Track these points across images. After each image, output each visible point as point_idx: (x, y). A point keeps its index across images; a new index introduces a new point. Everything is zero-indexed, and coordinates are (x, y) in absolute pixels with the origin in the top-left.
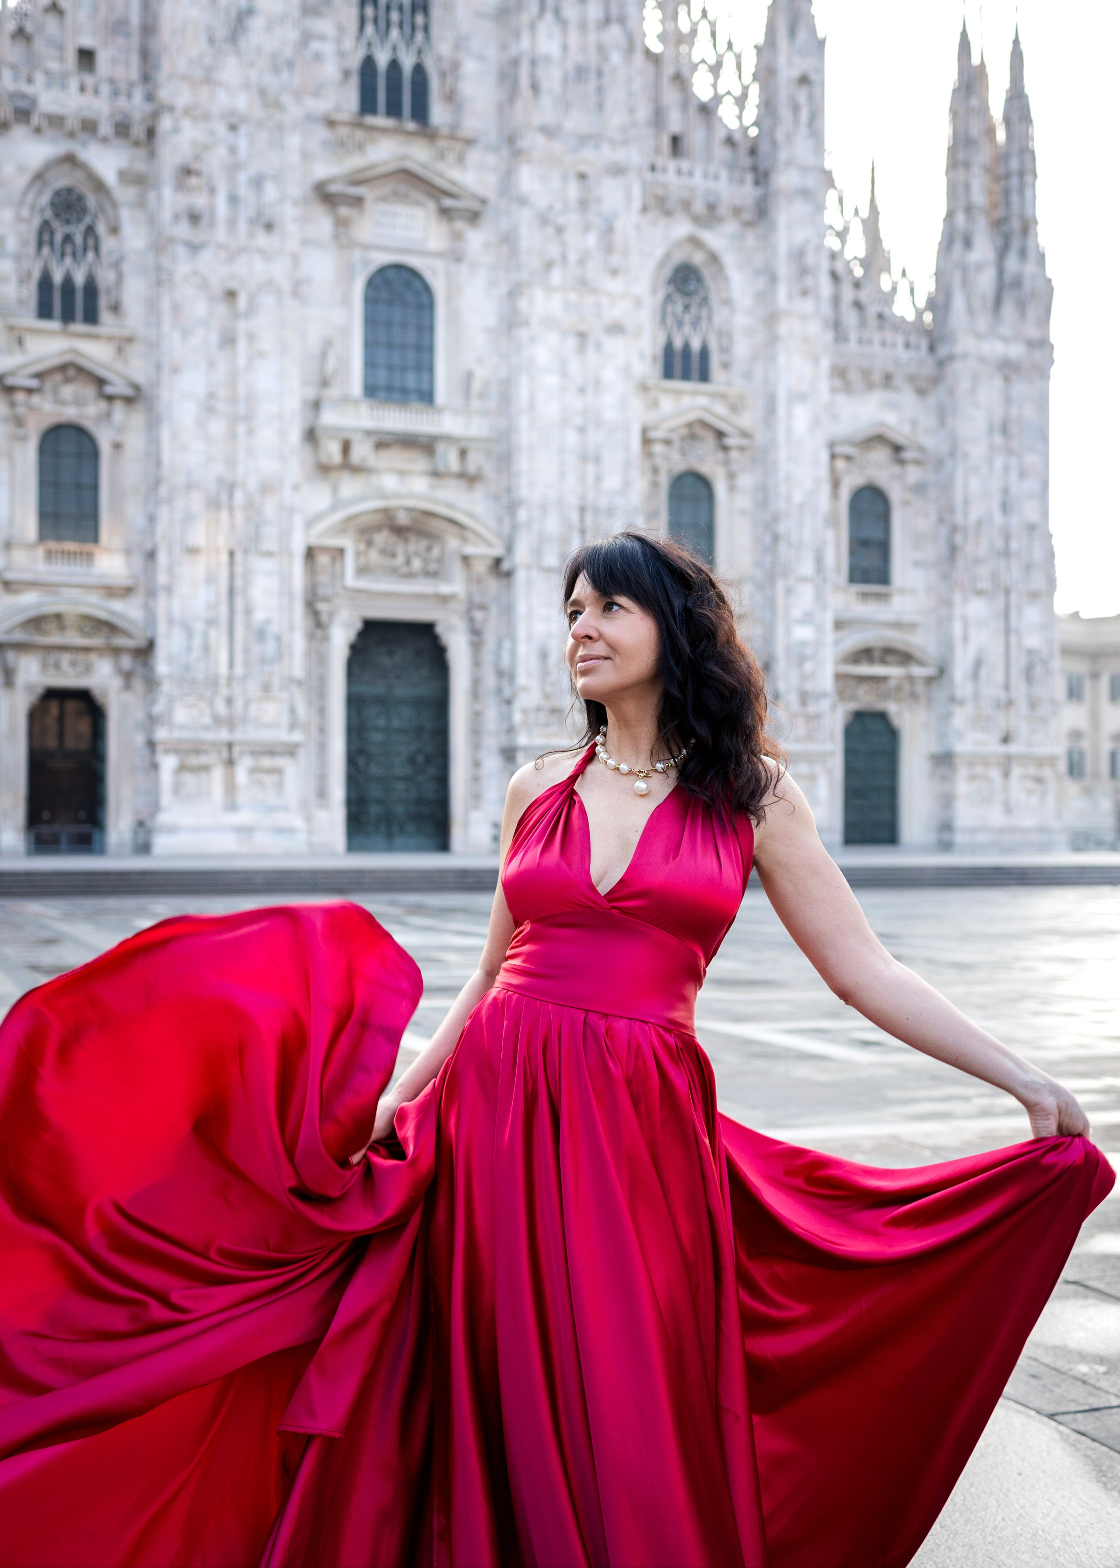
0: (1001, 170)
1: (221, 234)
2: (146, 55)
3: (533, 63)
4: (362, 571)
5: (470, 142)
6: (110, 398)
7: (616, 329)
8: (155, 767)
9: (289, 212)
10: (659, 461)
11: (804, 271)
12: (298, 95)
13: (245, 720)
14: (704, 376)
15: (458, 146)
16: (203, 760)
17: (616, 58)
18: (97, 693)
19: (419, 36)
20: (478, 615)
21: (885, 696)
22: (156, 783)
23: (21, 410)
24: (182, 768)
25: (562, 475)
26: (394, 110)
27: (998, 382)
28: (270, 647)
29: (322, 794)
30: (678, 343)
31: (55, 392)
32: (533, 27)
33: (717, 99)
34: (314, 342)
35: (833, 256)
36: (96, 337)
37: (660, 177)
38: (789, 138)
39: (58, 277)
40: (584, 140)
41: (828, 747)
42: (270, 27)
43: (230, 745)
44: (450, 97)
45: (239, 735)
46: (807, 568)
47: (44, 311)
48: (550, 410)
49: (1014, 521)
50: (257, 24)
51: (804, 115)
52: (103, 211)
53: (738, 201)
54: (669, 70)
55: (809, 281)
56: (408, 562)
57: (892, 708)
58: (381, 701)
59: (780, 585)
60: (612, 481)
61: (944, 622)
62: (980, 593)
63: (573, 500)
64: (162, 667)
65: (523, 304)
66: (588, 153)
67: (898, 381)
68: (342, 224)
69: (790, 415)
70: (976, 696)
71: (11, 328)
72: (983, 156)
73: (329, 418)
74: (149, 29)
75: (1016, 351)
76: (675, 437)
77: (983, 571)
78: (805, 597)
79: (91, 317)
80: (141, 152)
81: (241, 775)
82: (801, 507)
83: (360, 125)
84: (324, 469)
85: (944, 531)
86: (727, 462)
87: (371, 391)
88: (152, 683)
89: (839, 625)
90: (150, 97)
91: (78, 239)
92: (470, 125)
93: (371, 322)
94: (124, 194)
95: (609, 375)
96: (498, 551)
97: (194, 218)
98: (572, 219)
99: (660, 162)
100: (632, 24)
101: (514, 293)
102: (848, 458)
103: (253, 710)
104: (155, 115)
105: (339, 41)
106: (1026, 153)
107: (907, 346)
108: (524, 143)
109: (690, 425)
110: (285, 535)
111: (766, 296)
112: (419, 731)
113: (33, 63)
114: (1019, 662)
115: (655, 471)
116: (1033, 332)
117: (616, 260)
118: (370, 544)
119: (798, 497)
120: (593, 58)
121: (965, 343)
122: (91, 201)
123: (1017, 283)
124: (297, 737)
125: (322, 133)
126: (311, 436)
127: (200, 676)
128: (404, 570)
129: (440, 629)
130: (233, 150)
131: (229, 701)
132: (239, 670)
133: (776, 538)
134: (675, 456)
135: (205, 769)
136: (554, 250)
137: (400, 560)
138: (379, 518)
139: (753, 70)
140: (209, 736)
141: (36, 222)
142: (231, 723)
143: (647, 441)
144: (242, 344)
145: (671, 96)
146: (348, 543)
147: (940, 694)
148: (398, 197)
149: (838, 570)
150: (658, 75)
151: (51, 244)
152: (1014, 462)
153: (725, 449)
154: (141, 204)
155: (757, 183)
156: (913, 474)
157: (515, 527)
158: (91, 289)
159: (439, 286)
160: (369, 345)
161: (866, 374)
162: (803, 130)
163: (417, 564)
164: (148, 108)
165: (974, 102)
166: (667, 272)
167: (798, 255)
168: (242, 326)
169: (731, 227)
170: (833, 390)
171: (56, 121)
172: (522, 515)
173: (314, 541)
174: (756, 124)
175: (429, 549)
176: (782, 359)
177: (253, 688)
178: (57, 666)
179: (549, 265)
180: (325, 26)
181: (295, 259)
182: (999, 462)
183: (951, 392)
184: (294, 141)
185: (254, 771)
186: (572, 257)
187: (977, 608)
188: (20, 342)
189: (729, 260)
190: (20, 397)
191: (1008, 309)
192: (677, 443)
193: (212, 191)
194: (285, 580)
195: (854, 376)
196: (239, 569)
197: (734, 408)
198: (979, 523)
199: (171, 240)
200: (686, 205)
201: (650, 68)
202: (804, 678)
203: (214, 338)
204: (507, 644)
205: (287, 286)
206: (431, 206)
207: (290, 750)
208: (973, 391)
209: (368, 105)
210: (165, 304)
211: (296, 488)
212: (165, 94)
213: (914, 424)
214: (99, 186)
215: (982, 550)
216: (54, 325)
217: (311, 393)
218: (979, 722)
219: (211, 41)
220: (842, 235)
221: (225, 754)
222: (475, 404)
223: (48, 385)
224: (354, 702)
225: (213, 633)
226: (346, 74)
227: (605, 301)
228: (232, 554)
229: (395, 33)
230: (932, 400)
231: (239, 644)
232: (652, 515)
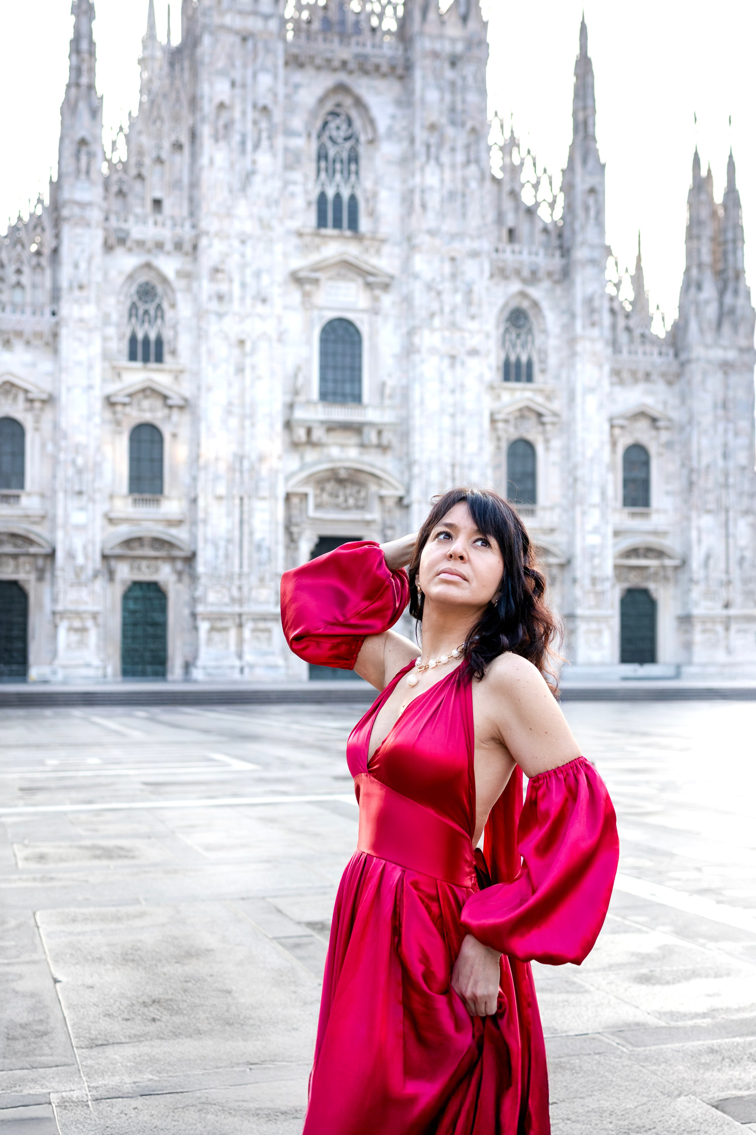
0: (721, 239)
1: (236, 306)
2: (191, 200)
3: (423, 191)
4: (318, 506)
5: (383, 241)
6: (170, 407)
7: (474, 352)
8: (196, 628)
9: (275, 292)
10: (501, 433)
11: (592, 311)
12: (281, 220)
13: (249, 599)
14: (529, 379)
15: (376, 244)
16: (224, 624)
17: (474, 185)
18: (162, 584)
19: (353, 177)
20: (389, 533)
21: (647, 579)
22: (197, 638)
23: (119, 416)
24: (212, 629)
25: (441, 445)
26: (337, 224)
27: (720, 375)
28: (264, 555)
30: (513, 358)
31: (139, 404)
32: (422, 169)
33: (537, 204)
34: (290, 368)
35: (612, 299)
36: (162, 371)
37: (501, 256)
38: (583, 228)
39: (140, 336)
40: (454, 237)
41: (610, 612)
42: (265, 181)
43: (240, 615)
44: (372, 213)
45: (245, 609)
46: (595, 498)
47: (133, 357)
48: (433, 404)
49: (731, 464)
50: (257, 179)
51: (592, 213)
52: (166, 294)
53: (550, 268)
54: (506, 188)
55: (596, 317)
56: (346, 501)
57: (651, 586)
59: (578, 510)
60: (472, 447)
61: (685, 531)
62: (708, 512)
63: (447, 460)
64: (201, 568)
65: (416, 340)
66: (457, 245)
67: (654, 376)
68: (306, 295)
69: (584, 402)
70: (707, 578)
71: (114, 368)
72: (708, 232)
73: (299, 414)
74: (194, 184)
75: (731, 355)
76: (511, 418)
77: (711, 497)
78: (594, 517)
79: (159, 359)
80: (189, 259)
81: (247, 633)
82: (592, 460)
83: (318, 235)
84: (295, 445)
85: (685, 472)
86: (544, 432)
87: (324, 396)
88: (194, 578)
89: (617, 533)
90: (194, 226)
91: (152, 312)
92: (384, 230)
93: (324, 354)
94: (178, 284)
95: (469, 381)
96: (401, 492)
97: (220, 298)
98: (447, 286)
99: (501, 246)
100: (483, 163)
101: (411, 333)
102: (622, 427)
103: (254, 593)
104: (198, 237)
105: (305, 184)
106: (738, 228)
107: (660, 354)
108: (417, 241)
109: (520, 410)
110: (273, 487)
111: (568, 327)
113: (127, 209)
114: (734, 556)
115: (499, 439)
116: (743, 342)
117: (474, 310)
118: (323, 490)
119: (589, 453)
120: (460, 186)
121: (697, 351)
122: (160, 289)
123: (732, 311)
125: (295, 241)
126: (288, 425)
127: (223, 573)
128: (344, 505)
130: (243, 255)
131: (240, 588)
132: (246, 569)
133: (576, 480)
134: (511, 429)
135: (226, 629)
136: (435, 306)
137: (341, 499)
138: (329, 474)
139: (560, 185)
140: (228, 609)
141: (128, 304)
142: (240, 602)
143: (493, 421)
144: (248, 372)
145: (508, 204)
146: (310, 490)
147: (683, 577)
148: (340, 277)
149: (616, 498)
150: (500, 192)
151: (137, 316)
152: (731, 426)
153: (543, 424)
154: (189, 289)
155: (563, 256)
156: (665, 436)
157: (411, 478)
158: (159, 342)
159: (365, 330)
160: (323, 368)
161: (634, 374)
162: (592, 222)
163: (351, 501)
164: (193, 233)
165: (703, 197)
166: (506, 314)
167: (589, 301)
168: (248, 361)
169: (546, 284)
170: (612, 384)
171: (141, 243)
172: (416, 470)
173: (290, 490)
174: (562, 218)
175: (359, 492)
176: (579, 367)
177: (254, 580)
178: (139, 568)
179: (432, 315)
180: (297, 176)
181: (279, 319)
182: (721, 427)
183: (689, 383)
184: (279, 248)
185: (254, 630)
186: (447, 309)
187: (707, 521)
188: (119, 375)
189: (545, 305)
190: (119, 408)
191: (726, 328)
192: (512, 422)
193: (231, 281)
194: (273, 513)
195: (625, 375)
196: (246, 508)
197: (549, 398)
198: (708, 467)
199: (207, 312)
200: (518, 272)
201: (495, 188)
202: (594, 568)
203: (232, 369)
205: (274, 336)
206: (360, 281)
207: (274, 619)
208: (703, 381)
209: (322, 222)
210: (203, 349)
211: (279, 457)
212: (204, 224)
213: (665, 403)
214: (164, 280)
215: (710, 484)
216: (138, 364)
217: (288, 399)
218: (708, 594)
219: (231, 191)
220: (617, 286)
221: (237, 621)
222: (387, 402)
223: (135, 400)
225: (230, 547)
226: (309, 204)
227: (467, 335)
228: (241, 499)
229: (338, 177)
230: (677, 388)
231: (246, 554)
232: (496, 467)
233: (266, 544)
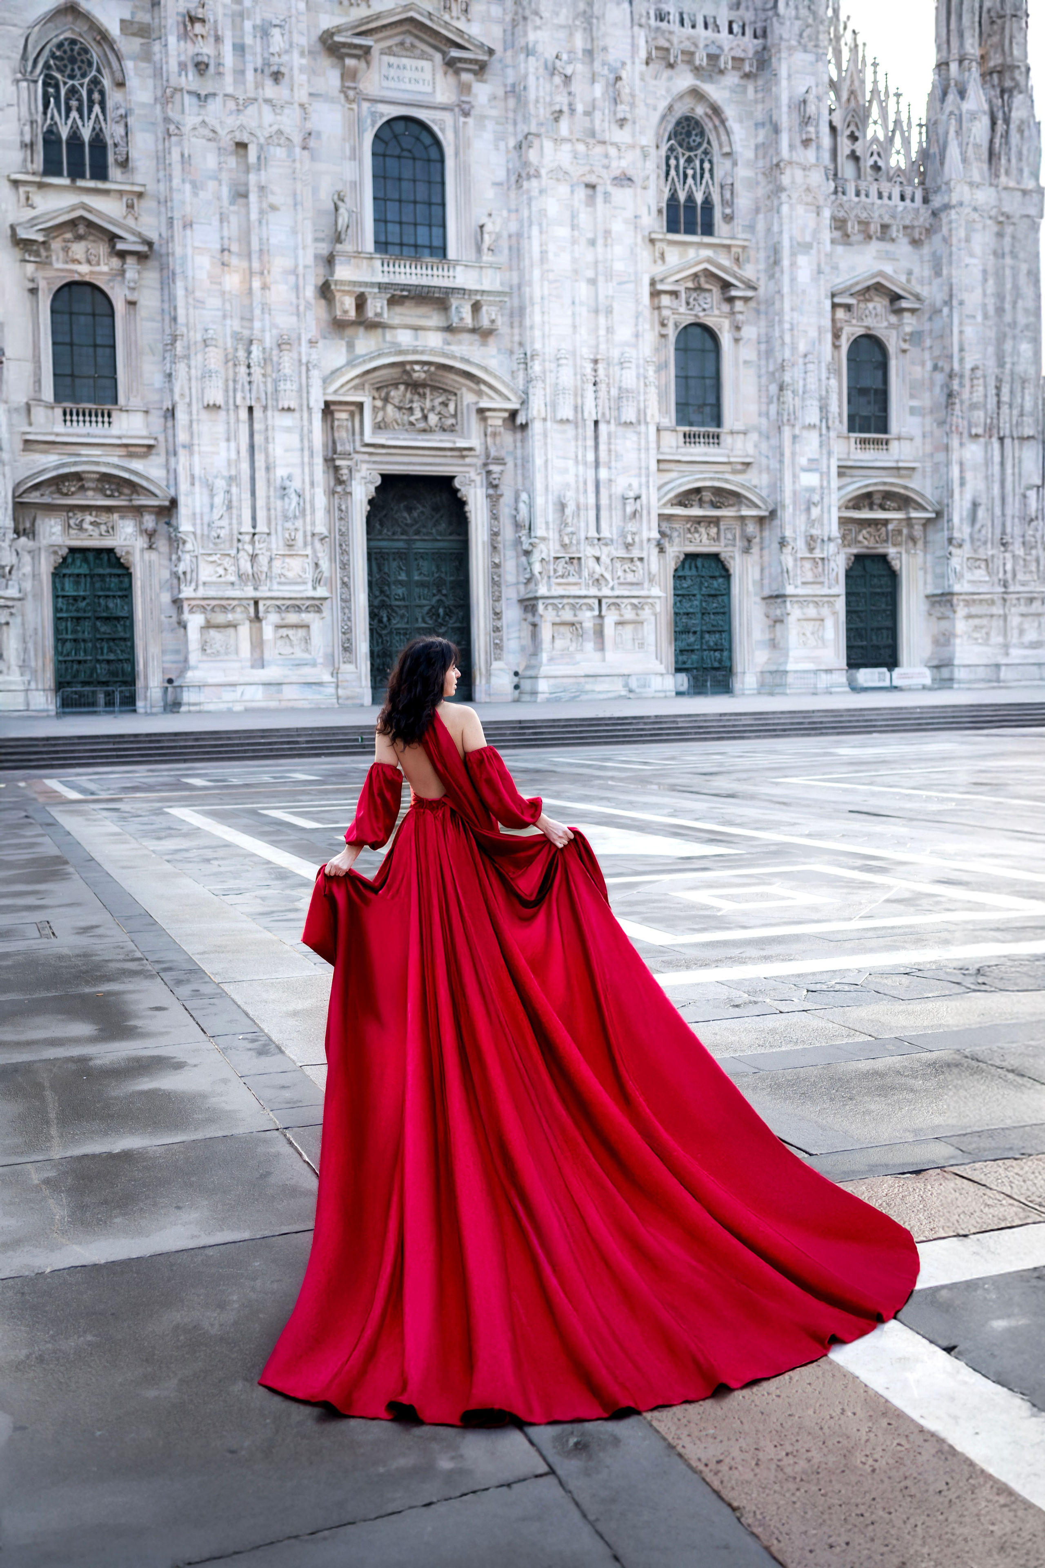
1: (228, 84)
4: (381, 426)
6: (123, 254)
7: (625, 180)
8: (183, 625)
9: (296, 64)
10: (666, 313)
11: (807, 121)
13: (269, 576)
14: (709, 229)
16: (230, 617)
18: (121, 552)
20: (495, 468)
21: (886, 540)
22: (184, 641)
24: (209, 626)
25: (575, 328)
27: (992, 231)
28: (293, 503)
29: (347, 648)
30: (682, 197)
31: (66, 248)
34: (326, 196)
36: (105, 192)
39: (65, 132)
41: (833, 590)
43: (256, 602)
45: (264, 591)
46: (813, 417)
47: (53, 167)
48: (561, 262)
52: (107, 63)
53: (740, 53)
55: (811, 131)
56: (425, 417)
57: (891, 551)
58: (401, 555)
59: (788, 434)
60: (624, 333)
61: (943, 467)
62: (975, 437)
63: (586, 352)
64: (185, 525)
65: (533, 157)
67: (895, 232)
68: (349, 76)
69: (793, 264)
70: (974, 537)
71: (18, 184)
75: (1009, 199)
76: (681, 288)
78: (811, 445)
79: (100, 172)
81: (268, 631)
82: (805, 356)
84: (339, 325)
85: (942, 378)
87: (382, 245)
88: (175, 542)
89: (844, 471)
91: (84, 93)
93: (379, 177)
94: (127, 45)
95: (617, 227)
96: (514, 404)
97: (201, 68)
98: (579, 69)
101: (523, 145)
102: (848, 307)
103: (277, 566)
109: (696, 276)
110: (304, 390)
111: (769, 147)
112: (439, 584)
115: (664, 323)
116: (1027, 182)
117: (624, 111)
118: (387, 400)
119: (802, 348)
121: (960, 192)
122: (96, 53)
124: (321, 592)
126: (325, 291)
128: (422, 425)
129: (457, 483)
131: (253, 557)
132: (261, 527)
133: (781, 388)
134: (683, 308)
135: (234, 626)
136: (562, 100)
137: (418, 415)
138: (394, 372)
140: (237, 594)
141: (41, 77)
142: (255, 580)
143: (656, 293)
144: (254, 197)
146: (367, 398)
147: (938, 536)
148: (403, 48)
149: (840, 418)
151: (57, 98)
153: (731, 300)
154: (146, 55)
155: (757, 37)
156: (910, 323)
157: (529, 381)
158: (99, 145)
159: (449, 139)
160: (380, 200)
161: (864, 224)
163: (433, 419)
166: (671, 125)
167: (801, 105)
168: (254, 180)
169: (732, 79)
170: (835, 242)
172: (536, 367)
173: (330, 398)
175: (445, 404)
176: (785, 209)
177: (276, 544)
178: (80, 527)
179: (558, 116)
181: (305, 111)
183: (946, 241)
185: (280, 626)
186: (581, 107)
187: (974, 452)
188: (28, 197)
189: (731, 113)
192: (683, 296)
193: (218, 39)
194: (305, 436)
195: (852, 227)
196: (257, 426)
197: (739, 259)
198: (975, 370)
199: (180, 91)
200: (689, 58)
202: (811, 523)
203: (226, 193)
204: (524, 496)
205: (297, 138)
206: (438, 57)
207: (316, 605)
208: (968, 240)
210: (176, 156)
211: (312, 343)
213: (910, 273)
214: (102, 37)
215: (977, 397)
216: (63, 181)
217: (325, 248)
218: (977, 563)
221: (252, 610)
222: (487, 257)
223: (59, 241)
224: (374, 557)
225: (234, 490)
227: (613, 152)
228: (251, 409)
230: (926, 250)
231: (260, 503)
232: (661, 367)
233: (296, 484)
